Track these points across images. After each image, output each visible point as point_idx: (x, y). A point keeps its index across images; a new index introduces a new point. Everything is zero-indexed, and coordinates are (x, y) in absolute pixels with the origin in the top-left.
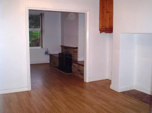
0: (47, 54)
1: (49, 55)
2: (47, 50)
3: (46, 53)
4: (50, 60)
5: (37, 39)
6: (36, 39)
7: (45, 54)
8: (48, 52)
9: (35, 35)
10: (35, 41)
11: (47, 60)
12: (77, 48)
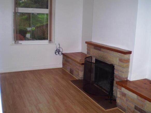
0: (59, 53)
1: (62, 55)
2: (58, 46)
3: (58, 51)
4: (64, 64)
5: (43, 26)
6: (41, 24)
7: (56, 53)
8: (61, 50)
9: (41, 19)
10: (40, 27)
11: (57, 63)
12: (130, 53)
